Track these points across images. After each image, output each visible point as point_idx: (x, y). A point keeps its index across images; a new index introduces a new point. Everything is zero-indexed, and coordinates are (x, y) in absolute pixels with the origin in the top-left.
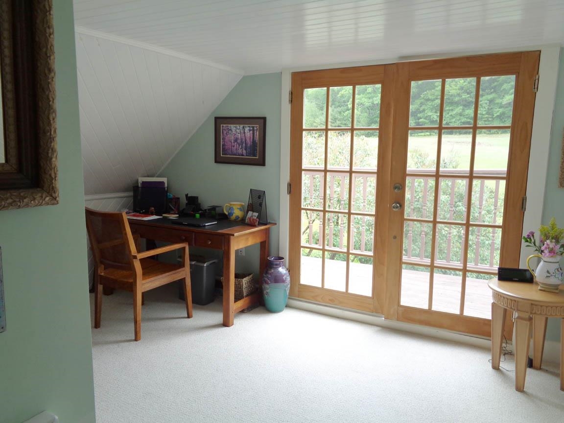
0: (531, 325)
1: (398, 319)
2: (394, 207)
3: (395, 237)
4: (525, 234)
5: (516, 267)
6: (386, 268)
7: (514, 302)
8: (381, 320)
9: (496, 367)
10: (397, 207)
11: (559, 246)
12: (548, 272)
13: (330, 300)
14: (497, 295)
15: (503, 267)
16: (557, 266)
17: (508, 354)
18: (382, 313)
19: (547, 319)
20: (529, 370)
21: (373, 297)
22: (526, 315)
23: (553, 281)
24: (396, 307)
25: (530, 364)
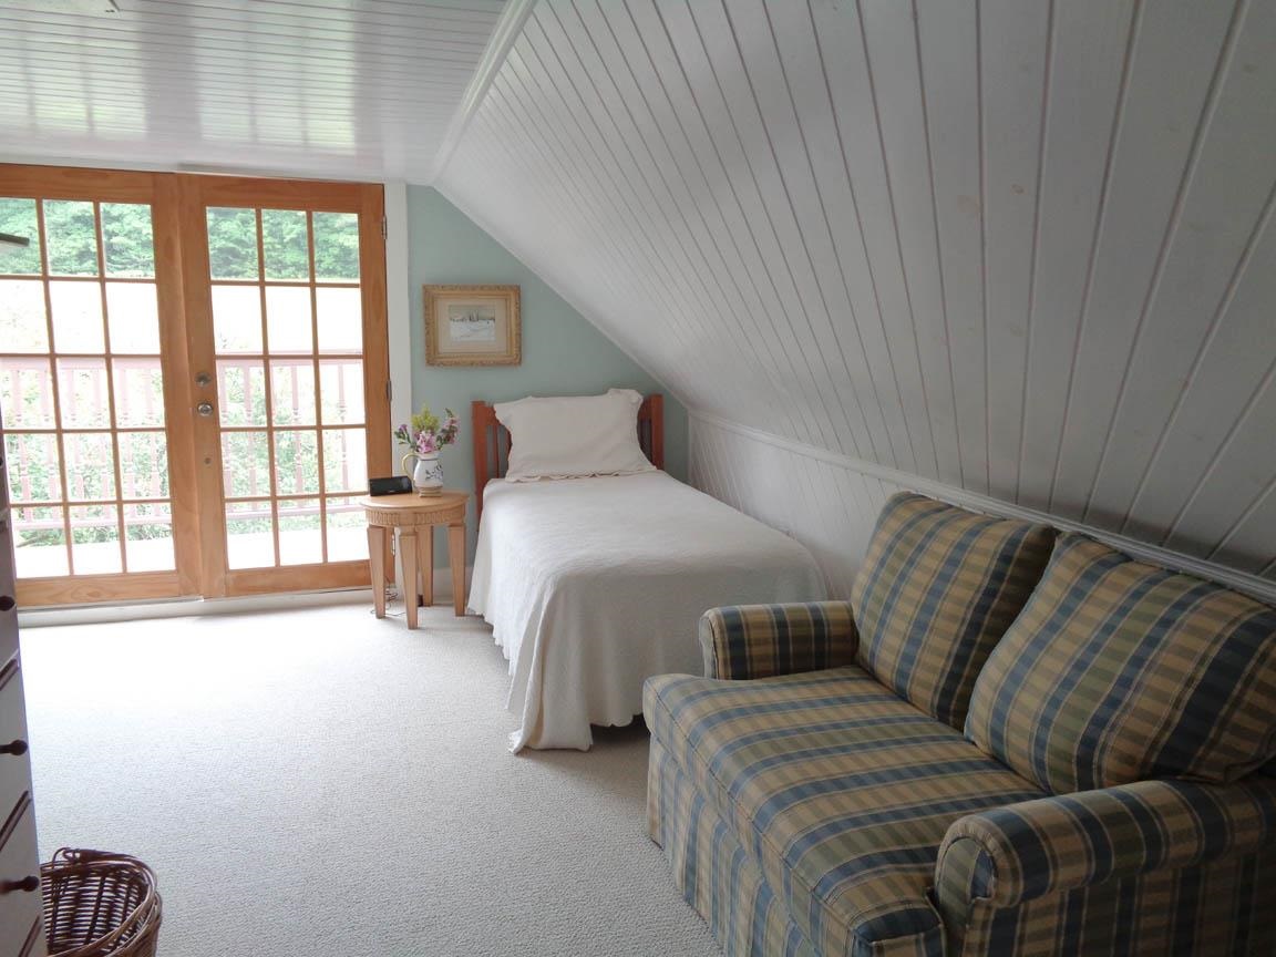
0: (417, 540)
1: (228, 595)
2: (202, 411)
3: (208, 461)
4: (395, 428)
5: (389, 476)
6: (197, 518)
7: (394, 515)
8: (200, 603)
9: (381, 616)
10: (207, 410)
11: (435, 438)
12: (427, 473)
13: (90, 595)
14: (371, 512)
15: (374, 477)
16: (435, 463)
17: (392, 599)
18: (198, 592)
19: (432, 527)
20: (420, 609)
21: (178, 570)
22: (409, 529)
23: (434, 482)
24: (222, 575)
25: (421, 602)
